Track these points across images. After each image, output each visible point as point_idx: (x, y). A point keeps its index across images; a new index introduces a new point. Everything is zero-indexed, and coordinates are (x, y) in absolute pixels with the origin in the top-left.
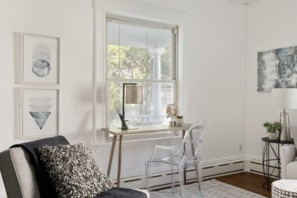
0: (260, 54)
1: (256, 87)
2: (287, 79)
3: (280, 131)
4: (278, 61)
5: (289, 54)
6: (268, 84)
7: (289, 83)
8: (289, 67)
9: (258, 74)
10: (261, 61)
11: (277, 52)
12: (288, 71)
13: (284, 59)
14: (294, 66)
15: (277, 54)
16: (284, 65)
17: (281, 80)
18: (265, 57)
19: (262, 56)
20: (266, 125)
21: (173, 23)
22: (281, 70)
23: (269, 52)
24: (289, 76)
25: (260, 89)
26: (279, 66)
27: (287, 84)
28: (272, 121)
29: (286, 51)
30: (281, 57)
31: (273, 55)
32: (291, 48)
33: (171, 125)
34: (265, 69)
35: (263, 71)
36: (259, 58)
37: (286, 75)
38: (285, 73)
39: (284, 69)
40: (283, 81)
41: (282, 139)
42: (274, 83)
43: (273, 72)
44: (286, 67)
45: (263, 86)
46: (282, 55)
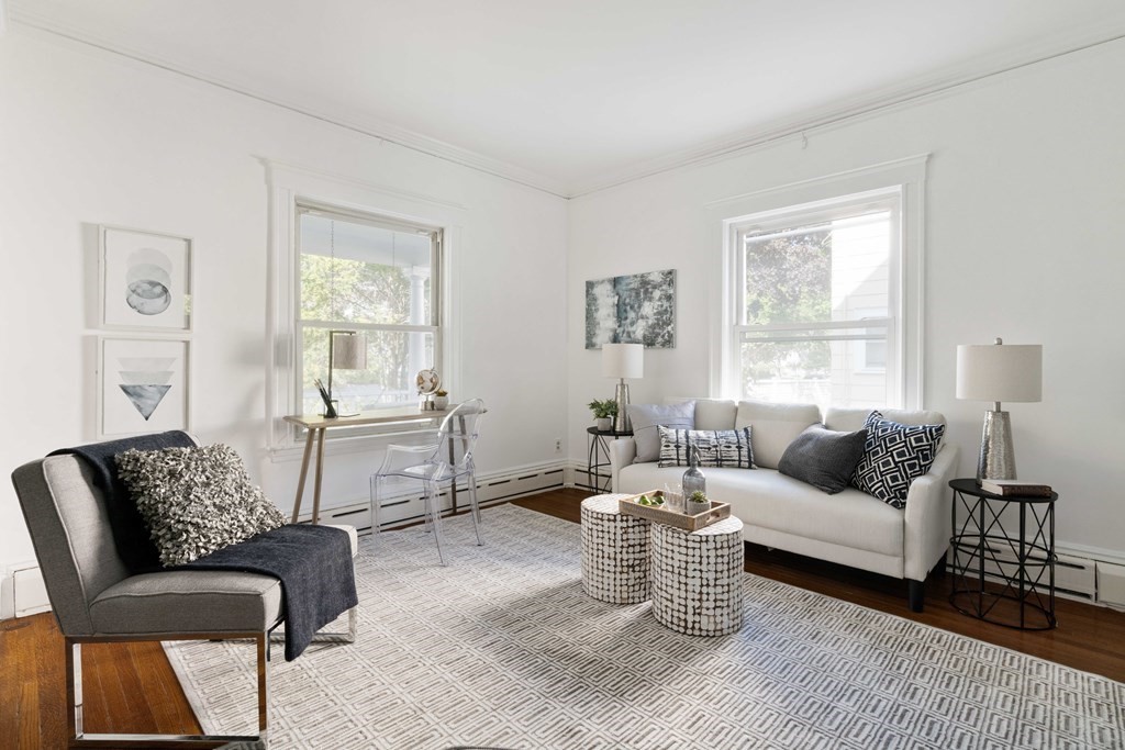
0: (590, 285)
1: (584, 342)
2: (631, 329)
3: (615, 414)
4: (617, 298)
5: (632, 286)
6: (603, 337)
7: (632, 336)
8: (632, 308)
9: (587, 318)
10: (590, 296)
11: (616, 282)
12: (632, 315)
13: (625, 295)
14: (640, 307)
15: (615, 286)
16: (625, 304)
17: (622, 329)
18: (597, 291)
19: (592, 288)
20: (594, 405)
22: (621, 312)
23: (603, 282)
24: (632, 324)
25: (590, 345)
26: (617, 305)
27: (630, 336)
29: (628, 281)
30: (621, 292)
31: (609, 287)
32: (636, 276)
34: (597, 310)
35: (595, 315)
36: (587, 291)
37: (628, 321)
38: (626, 318)
39: (625, 311)
40: (623, 332)
41: (618, 429)
42: (611, 334)
43: (609, 315)
44: (628, 308)
45: (594, 340)
46: (622, 287)
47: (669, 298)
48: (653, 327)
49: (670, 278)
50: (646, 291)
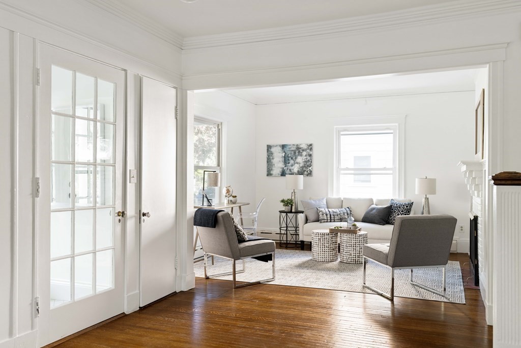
0: (269, 147)
1: (266, 173)
2: (291, 168)
3: (292, 205)
4: (284, 154)
5: (292, 149)
6: (277, 170)
7: (292, 171)
8: (292, 158)
9: (268, 162)
10: (270, 152)
11: (283, 147)
12: (292, 162)
13: (288, 153)
14: (296, 158)
15: (283, 149)
16: (289, 157)
17: (286, 168)
18: (273, 150)
19: (271, 148)
20: (283, 201)
21: (219, 120)
22: (286, 160)
23: (276, 146)
24: (292, 166)
25: (269, 174)
26: (284, 157)
27: (291, 171)
28: (286, 199)
29: (290, 147)
30: (286, 151)
31: (280, 149)
32: (294, 145)
33: (228, 203)
34: (273, 159)
35: (272, 160)
36: (268, 150)
37: (290, 164)
38: (289, 163)
39: (289, 160)
40: (287, 169)
41: (293, 211)
42: (281, 170)
43: (280, 161)
44: (290, 158)
45: (271, 172)
46: (287, 149)
47: (310, 155)
48: (302, 167)
49: (310, 146)
50: (299, 152)
